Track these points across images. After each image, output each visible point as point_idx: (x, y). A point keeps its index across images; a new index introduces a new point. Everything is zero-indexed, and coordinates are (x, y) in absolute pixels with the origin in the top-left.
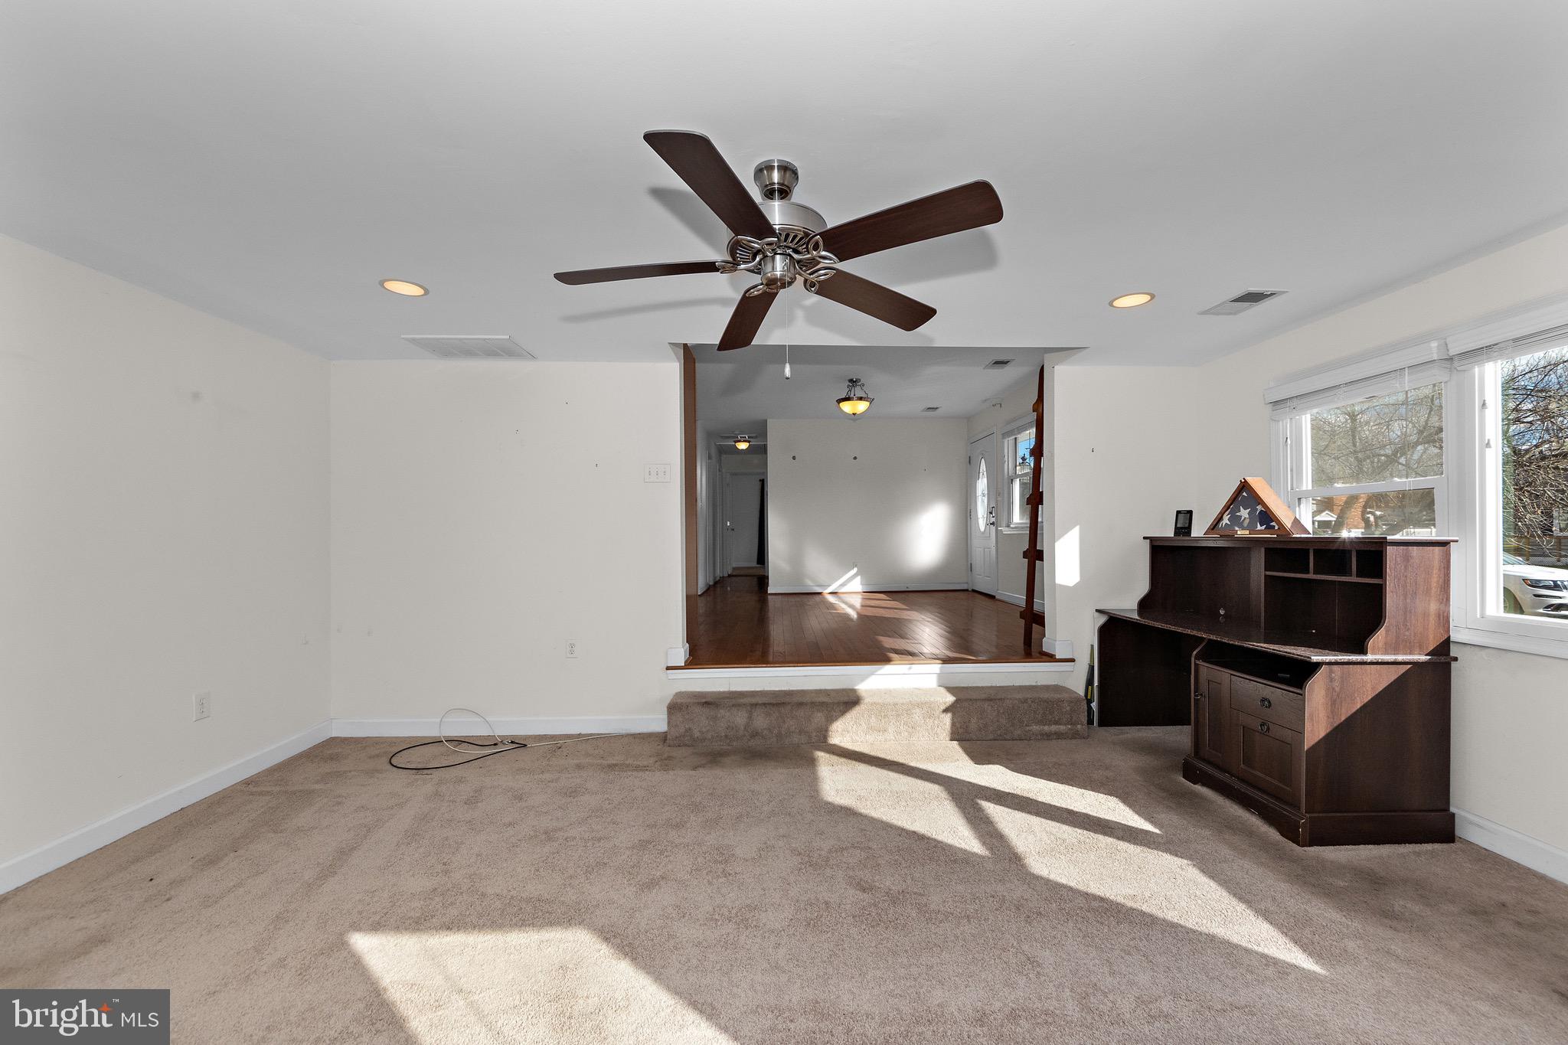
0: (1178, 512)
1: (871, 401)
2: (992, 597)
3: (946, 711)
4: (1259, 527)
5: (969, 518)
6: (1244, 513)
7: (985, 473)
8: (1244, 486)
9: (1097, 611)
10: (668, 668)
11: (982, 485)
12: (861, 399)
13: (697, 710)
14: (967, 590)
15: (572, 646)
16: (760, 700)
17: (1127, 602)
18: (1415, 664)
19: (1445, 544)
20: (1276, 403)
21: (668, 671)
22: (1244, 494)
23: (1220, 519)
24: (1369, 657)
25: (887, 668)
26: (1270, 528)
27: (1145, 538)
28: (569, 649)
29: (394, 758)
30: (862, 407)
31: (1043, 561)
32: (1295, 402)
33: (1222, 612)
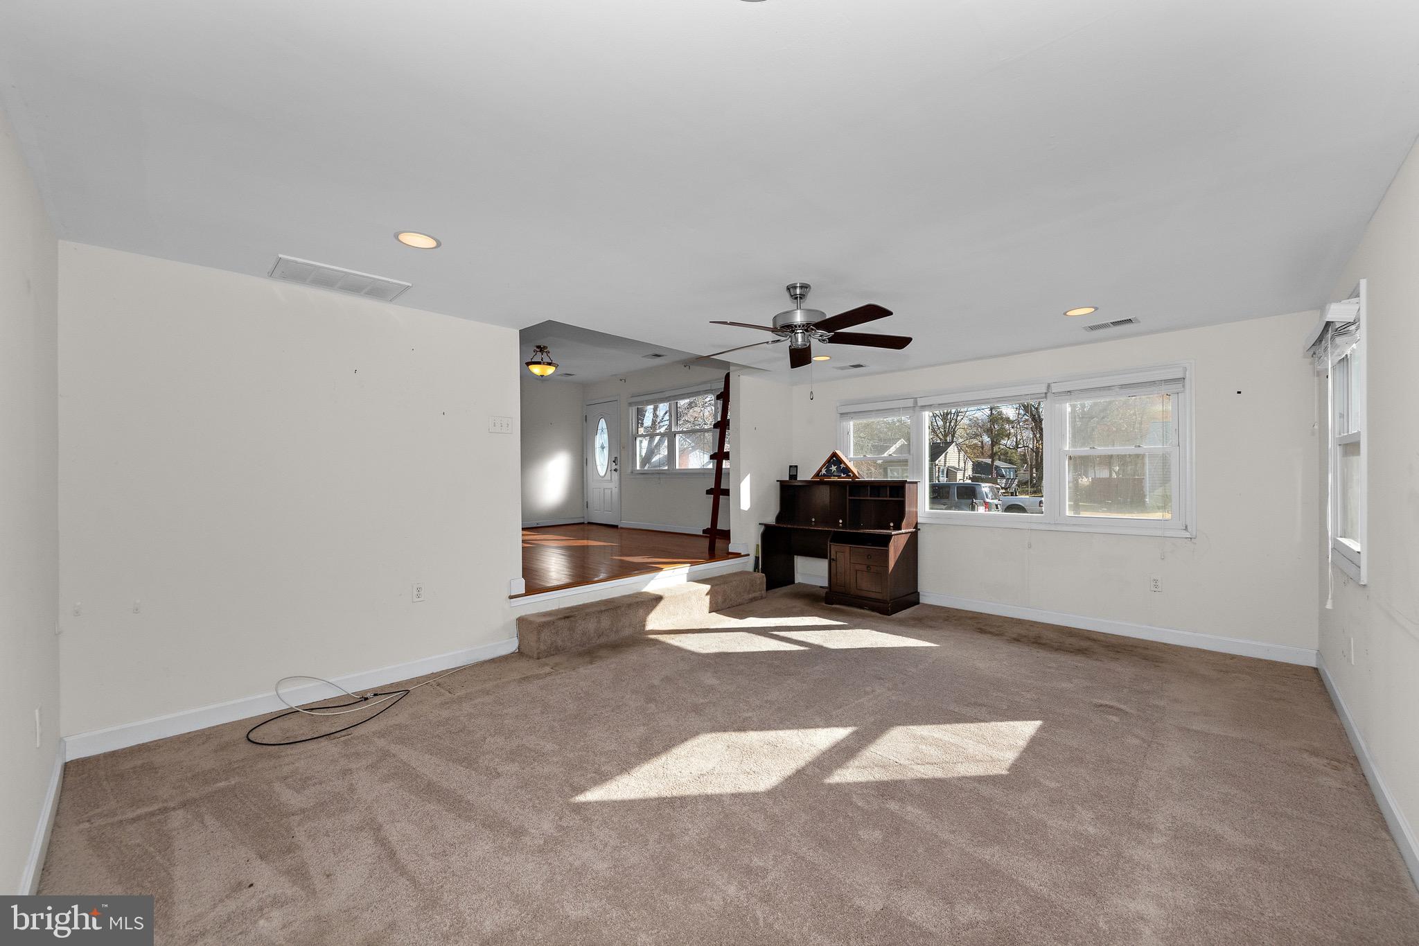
0: (790, 467)
1: (556, 366)
2: (615, 527)
3: (707, 594)
4: (842, 475)
5: (585, 465)
6: (834, 468)
7: (606, 431)
8: (834, 455)
9: (760, 524)
10: (511, 597)
11: (602, 439)
12: (550, 364)
13: (561, 623)
14: (583, 523)
15: (419, 590)
16: (603, 608)
17: (771, 519)
18: (911, 532)
19: (916, 483)
20: (842, 414)
21: (512, 600)
22: (834, 459)
23: (820, 471)
24: (903, 531)
25: (661, 574)
26: (848, 476)
27: (778, 481)
28: (415, 592)
29: (251, 733)
30: (550, 370)
31: (729, 495)
32: (852, 415)
33: (813, 520)
